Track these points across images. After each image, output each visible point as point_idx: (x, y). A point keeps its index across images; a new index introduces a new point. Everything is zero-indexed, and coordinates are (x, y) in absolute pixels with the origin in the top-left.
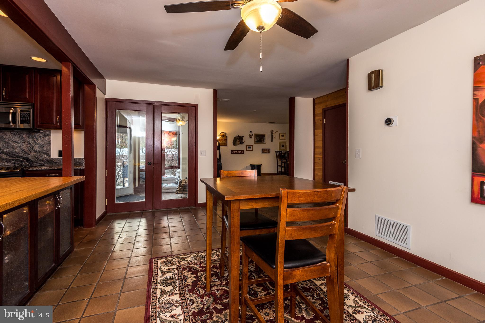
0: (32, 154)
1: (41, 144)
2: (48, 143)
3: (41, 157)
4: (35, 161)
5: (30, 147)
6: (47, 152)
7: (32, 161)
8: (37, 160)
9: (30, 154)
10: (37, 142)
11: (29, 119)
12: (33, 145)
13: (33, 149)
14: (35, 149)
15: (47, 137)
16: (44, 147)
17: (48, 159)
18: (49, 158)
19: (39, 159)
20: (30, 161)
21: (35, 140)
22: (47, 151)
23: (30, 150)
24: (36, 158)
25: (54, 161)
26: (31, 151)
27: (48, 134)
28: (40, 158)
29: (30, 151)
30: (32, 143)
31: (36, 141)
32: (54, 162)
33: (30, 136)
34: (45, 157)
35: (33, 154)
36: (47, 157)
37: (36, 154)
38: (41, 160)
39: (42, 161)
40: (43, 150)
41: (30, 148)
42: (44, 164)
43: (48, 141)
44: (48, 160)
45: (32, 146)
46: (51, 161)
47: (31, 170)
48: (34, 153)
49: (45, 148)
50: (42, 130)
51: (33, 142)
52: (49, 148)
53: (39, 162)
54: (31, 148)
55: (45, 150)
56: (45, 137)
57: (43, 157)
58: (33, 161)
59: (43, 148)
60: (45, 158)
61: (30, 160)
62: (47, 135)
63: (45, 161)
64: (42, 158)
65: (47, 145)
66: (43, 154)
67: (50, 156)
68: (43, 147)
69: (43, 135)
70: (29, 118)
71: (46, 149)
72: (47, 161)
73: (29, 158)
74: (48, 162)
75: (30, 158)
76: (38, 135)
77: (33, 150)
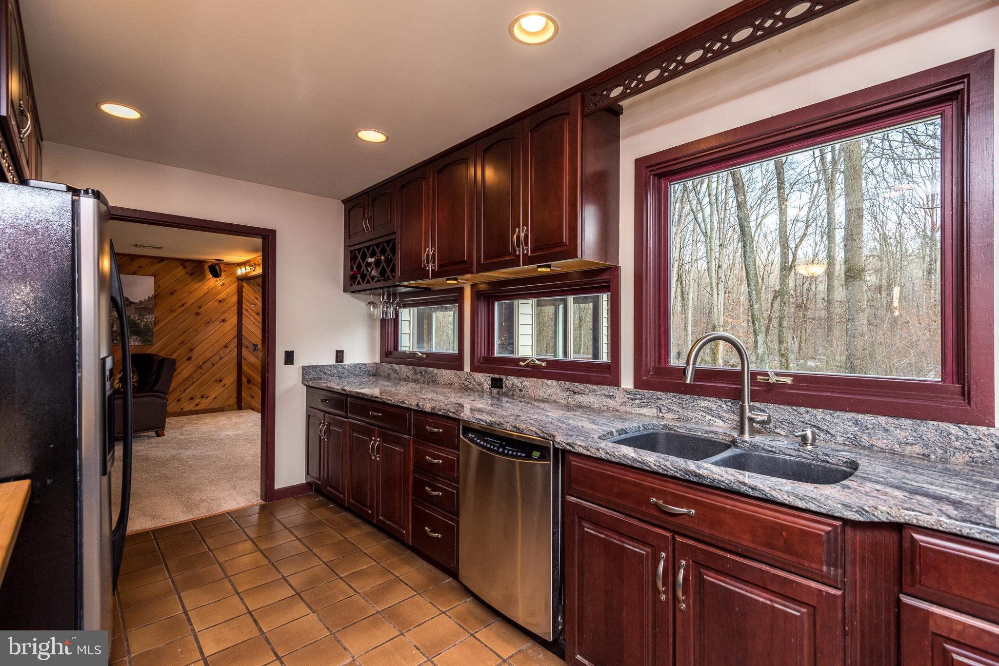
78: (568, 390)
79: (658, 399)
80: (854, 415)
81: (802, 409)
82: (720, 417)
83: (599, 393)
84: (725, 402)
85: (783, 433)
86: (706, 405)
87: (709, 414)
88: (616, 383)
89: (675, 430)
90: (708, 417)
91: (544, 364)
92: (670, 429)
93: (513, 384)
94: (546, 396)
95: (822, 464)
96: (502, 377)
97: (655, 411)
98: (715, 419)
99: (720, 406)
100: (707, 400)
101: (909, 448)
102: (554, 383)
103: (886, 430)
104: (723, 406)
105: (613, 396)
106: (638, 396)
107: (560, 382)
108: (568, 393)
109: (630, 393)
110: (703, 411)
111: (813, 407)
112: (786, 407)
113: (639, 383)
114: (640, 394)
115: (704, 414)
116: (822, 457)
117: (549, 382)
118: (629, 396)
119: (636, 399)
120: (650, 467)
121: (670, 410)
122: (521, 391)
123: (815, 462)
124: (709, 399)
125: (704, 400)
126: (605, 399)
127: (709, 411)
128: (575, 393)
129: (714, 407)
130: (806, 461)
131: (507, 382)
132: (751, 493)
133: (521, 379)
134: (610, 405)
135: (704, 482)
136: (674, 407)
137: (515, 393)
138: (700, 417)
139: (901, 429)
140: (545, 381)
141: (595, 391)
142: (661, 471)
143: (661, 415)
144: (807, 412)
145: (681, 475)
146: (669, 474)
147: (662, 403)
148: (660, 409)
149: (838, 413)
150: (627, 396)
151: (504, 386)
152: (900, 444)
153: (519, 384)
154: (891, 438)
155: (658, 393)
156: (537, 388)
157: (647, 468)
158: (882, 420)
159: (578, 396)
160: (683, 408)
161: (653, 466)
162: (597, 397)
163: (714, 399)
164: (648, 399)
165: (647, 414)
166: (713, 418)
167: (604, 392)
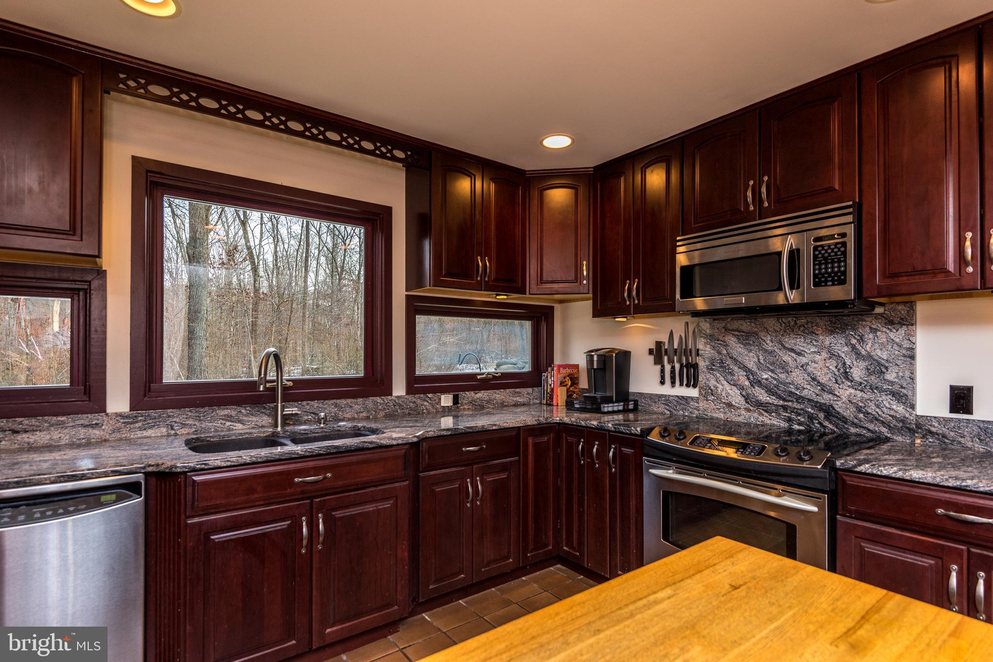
0: (846, 392)
1: (876, 358)
2: (904, 356)
3: (878, 406)
4: (856, 420)
5: (836, 368)
6: (903, 390)
7: (844, 417)
8: (861, 415)
9: (836, 393)
10: (863, 352)
11: (845, 266)
12: (848, 362)
13: (847, 375)
14: (854, 375)
15: (902, 331)
16: (887, 368)
17: (904, 417)
18: (907, 415)
19: (868, 413)
20: (837, 417)
21: (854, 341)
22: (902, 387)
23: (836, 380)
24: (859, 410)
25: (933, 429)
26: (839, 381)
27: (902, 319)
28: (872, 409)
29: (837, 383)
30: (843, 355)
31: (858, 346)
32: (931, 432)
33: (837, 328)
34: (894, 407)
35: (848, 393)
36: (900, 409)
37: (859, 394)
38: (877, 419)
39: (883, 422)
40: (885, 380)
41: (837, 373)
42: (889, 435)
43: (906, 344)
44: (903, 421)
45: (844, 363)
46: (919, 426)
47: (865, 474)
48: (852, 391)
49: (894, 375)
50: (882, 304)
51: (846, 349)
52: (907, 374)
53: (871, 427)
54: (842, 370)
55: (892, 383)
56: (891, 331)
57: (885, 410)
58: (847, 419)
59: (884, 373)
60: (892, 413)
61: (838, 413)
62: (899, 323)
63: (894, 422)
64: (880, 413)
65: (899, 363)
66: (884, 397)
67: (913, 407)
68: (884, 370)
69: (885, 323)
70: (845, 261)
71: (897, 377)
72: (901, 424)
73: (836, 407)
74: (907, 428)
75: (839, 406)
76: (864, 323)
77: (847, 379)
79: (169, 416)
80: (335, 401)
81: (305, 403)
82: (240, 421)
83: (71, 424)
84: (245, 407)
85: (291, 423)
86: (226, 413)
87: (228, 421)
88: (100, 409)
89: (208, 441)
90: (228, 424)
92: (203, 441)
95: (337, 433)
97: (164, 430)
98: (235, 424)
99: (240, 412)
100: (227, 409)
101: (361, 415)
103: (351, 407)
104: (243, 411)
105: (96, 424)
106: (140, 418)
109: (127, 417)
110: (223, 419)
111: (311, 401)
112: (293, 403)
113: (138, 404)
114: (142, 416)
115: (224, 422)
116: (336, 429)
118: (127, 420)
119: (137, 422)
120: (298, 454)
121: (184, 425)
123: (332, 433)
124: (229, 407)
125: (224, 409)
126: (83, 430)
127: (229, 418)
128: (16, 432)
129: (233, 413)
130: (327, 434)
132: (370, 446)
134: (93, 436)
135: (341, 450)
136: (190, 422)
138: (219, 425)
139: (358, 405)
141: (63, 422)
142: (308, 454)
143: (173, 432)
144: (308, 404)
145: (324, 451)
146: (314, 454)
147: (175, 420)
148: (172, 427)
149: (327, 401)
150: (122, 421)
152: (357, 413)
154: (353, 411)
155: (169, 411)
157: (295, 456)
158: (349, 401)
159: (24, 436)
160: (200, 420)
161: (301, 453)
162: (65, 431)
163: (234, 407)
164: (155, 418)
165: (153, 435)
166: (233, 424)
167: (82, 422)
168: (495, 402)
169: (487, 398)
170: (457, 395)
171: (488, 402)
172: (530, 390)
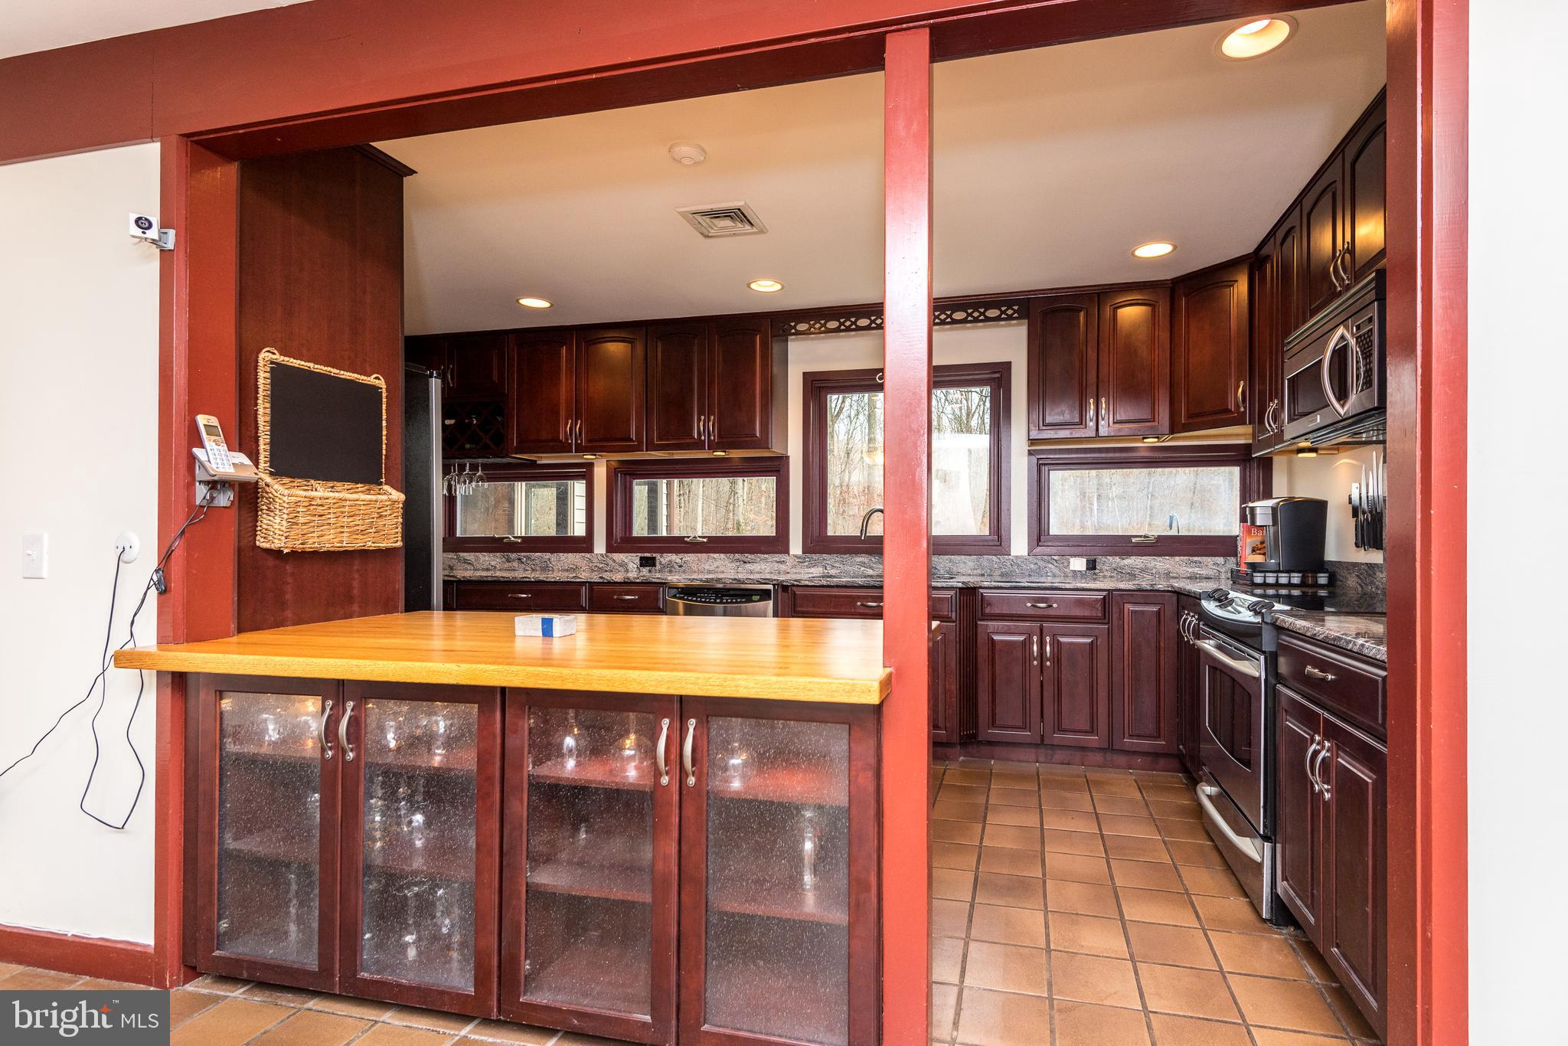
78: (738, 560)
79: (824, 559)
82: (871, 568)
83: (770, 560)
84: (874, 556)
86: (860, 560)
88: (786, 550)
90: (863, 569)
91: (705, 540)
93: (670, 561)
94: (712, 568)
96: (654, 555)
97: (821, 569)
99: (871, 559)
100: (861, 557)
102: (722, 556)
103: (965, 563)
105: (784, 560)
106: (806, 559)
107: (728, 555)
108: (738, 564)
109: (800, 558)
110: (859, 565)
113: (806, 550)
114: (808, 558)
115: (859, 567)
117: (716, 556)
118: (799, 560)
119: (805, 561)
121: (833, 567)
122: (681, 566)
124: (863, 555)
125: (859, 557)
126: (777, 565)
127: (863, 564)
128: (745, 562)
129: (866, 561)
131: (662, 559)
133: (681, 555)
134: (782, 568)
136: (837, 565)
137: (673, 569)
138: (856, 569)
140: (712, 555)
141: (766, 559)
143: (826, 571)
147: (827, 562)
148: (826, 567)
150: (797, 560)
151: (657, 564)
153: (679, 561)
155: (823, 555)
156: (701, 562)
159: (749, 565)
160: (843, 564)
163: (867, 556)
164: (815, 560)
165: (815, 572)
167: (775, 559)
168: (1154, 571)
169: (1142, 566)
170: (1094, 561)
171: (1142, 570)
172: (1220, 560)
